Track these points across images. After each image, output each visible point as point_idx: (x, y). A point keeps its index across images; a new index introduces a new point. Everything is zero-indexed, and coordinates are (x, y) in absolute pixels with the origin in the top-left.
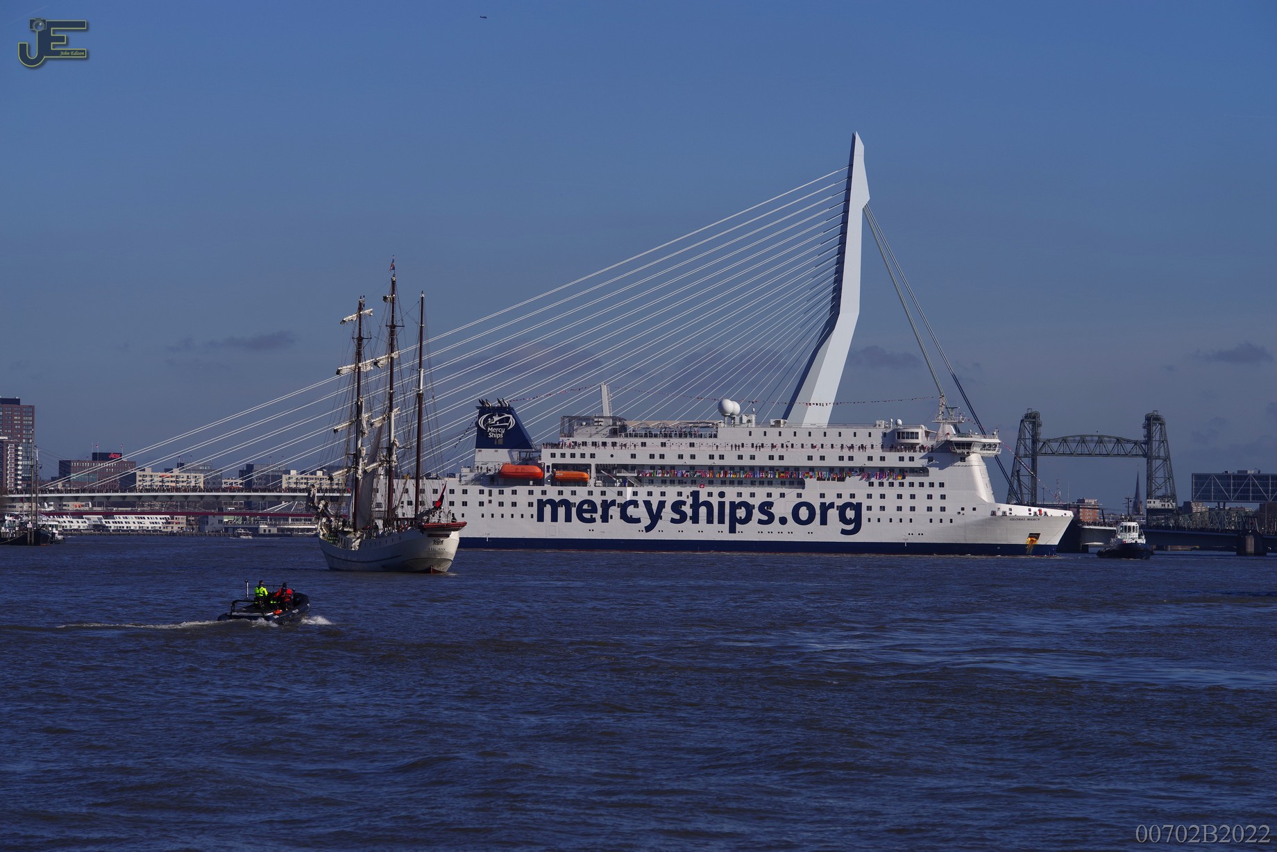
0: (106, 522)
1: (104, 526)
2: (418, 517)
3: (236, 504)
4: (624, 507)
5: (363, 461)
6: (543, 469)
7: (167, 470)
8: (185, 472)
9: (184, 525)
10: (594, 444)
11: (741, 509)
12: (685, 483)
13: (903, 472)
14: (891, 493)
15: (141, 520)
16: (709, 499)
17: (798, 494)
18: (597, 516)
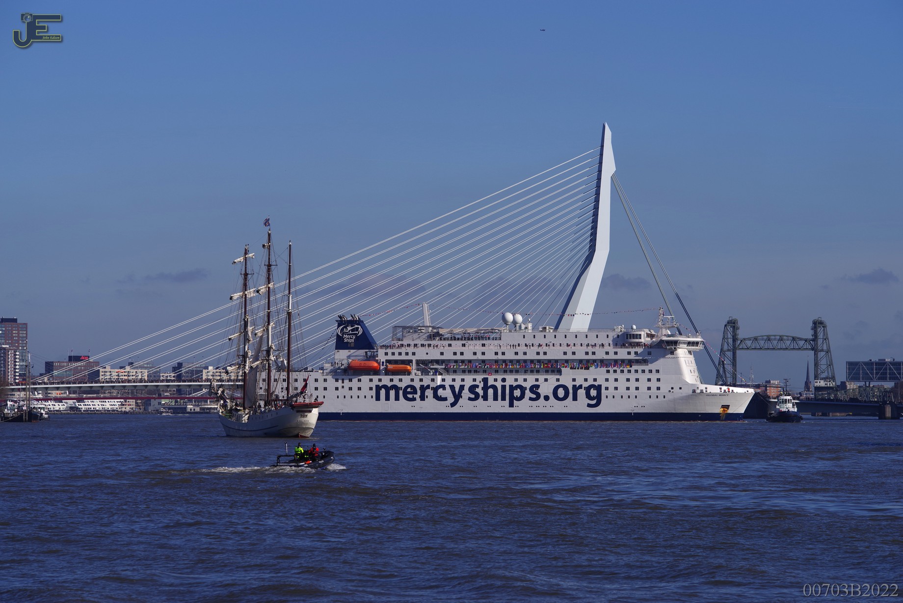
0: (79, 405)
1: (77, 408)
2: (289, 399)
3: (170, 391)
4: (435, 390)
5: (249, 360)
6: (379, 364)
7: (121, 368)
8: (134, 368)
9: (134, 407)
10: (415, 345)
11: (517, 390)
12: (479, 372)
13: (630, 363)
14: (622, 378)
15: (103, 403)
16: (495, 383)
17: (557, 379)
18: (417, 396)
